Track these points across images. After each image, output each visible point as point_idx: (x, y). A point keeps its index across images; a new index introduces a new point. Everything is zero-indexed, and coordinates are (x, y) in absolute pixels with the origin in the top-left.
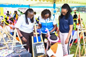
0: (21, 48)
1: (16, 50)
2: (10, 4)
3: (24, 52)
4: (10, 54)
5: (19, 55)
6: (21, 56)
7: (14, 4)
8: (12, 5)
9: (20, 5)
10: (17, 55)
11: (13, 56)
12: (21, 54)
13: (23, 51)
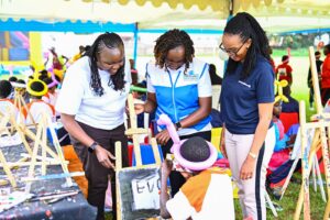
0: (64, 186)
1: (43, 191)
2: (63, 21)
3: (69, 200)
4: (13, 208)
5: (48, 213)
6: (53, 214)
7: (79, 21)
8: (68, 22)
9: (101, 24)
10: (41, 210)
11: (22, 215)
12: (54, 208)
13: (66, 198)
